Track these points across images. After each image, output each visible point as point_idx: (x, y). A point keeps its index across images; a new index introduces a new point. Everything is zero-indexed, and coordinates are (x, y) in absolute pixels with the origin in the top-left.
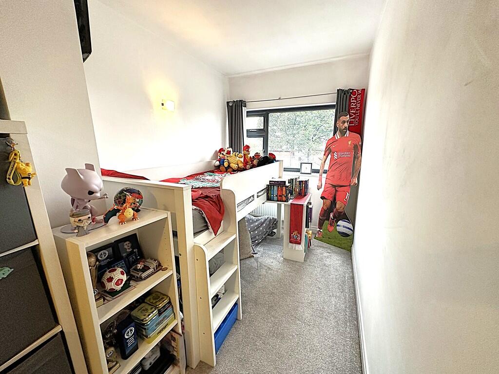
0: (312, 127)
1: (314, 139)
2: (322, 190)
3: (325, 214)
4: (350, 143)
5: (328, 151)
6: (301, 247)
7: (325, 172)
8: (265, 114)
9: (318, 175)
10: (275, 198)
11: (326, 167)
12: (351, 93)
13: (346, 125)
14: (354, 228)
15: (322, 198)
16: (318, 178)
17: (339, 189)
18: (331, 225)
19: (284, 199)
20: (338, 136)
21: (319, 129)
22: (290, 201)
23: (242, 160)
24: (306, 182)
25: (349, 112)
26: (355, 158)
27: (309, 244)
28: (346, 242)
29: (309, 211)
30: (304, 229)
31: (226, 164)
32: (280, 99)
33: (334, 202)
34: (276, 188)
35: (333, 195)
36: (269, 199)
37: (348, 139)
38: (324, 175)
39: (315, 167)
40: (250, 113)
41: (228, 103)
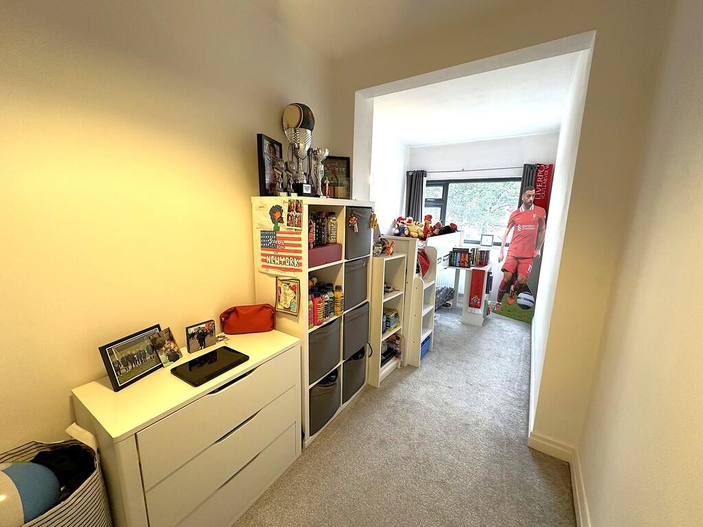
0: (490, 192)
1: (492, 210)
2: (503, 262)
3: (505, 287)
4: (534, 216)
5: (512, 223)
6: (480, 311)
7: (507, 245)
8: (445, 184)
9: (500, 247)
10: (458, 264)
11: (509, 240)
12: (538, 168)
13: (532, 199)
14: (535, 301)
15: (503, 270)
16: (500, 251)
17: (522, 261)
18: (511, 297)
19: (466, 265)
20: (522, 209)
21: (500, 195)
22: (472, 268)
23: (422, 229)
24: (488, 252)
25: (535, 187)
26: (539, 231)
27: (487, 312)
28: (526, 314)
29: (490, 279)
30: (485, 296)
31: (406, 232)
32: (463, 170)
33: (515, 275)
34: (459, 254)
35: (514, 267)
36: (451, 265)
37: (533, 212)
38: (507, 248)
39: (496, 240)
40: (430, 183)
41: (408, 172)
